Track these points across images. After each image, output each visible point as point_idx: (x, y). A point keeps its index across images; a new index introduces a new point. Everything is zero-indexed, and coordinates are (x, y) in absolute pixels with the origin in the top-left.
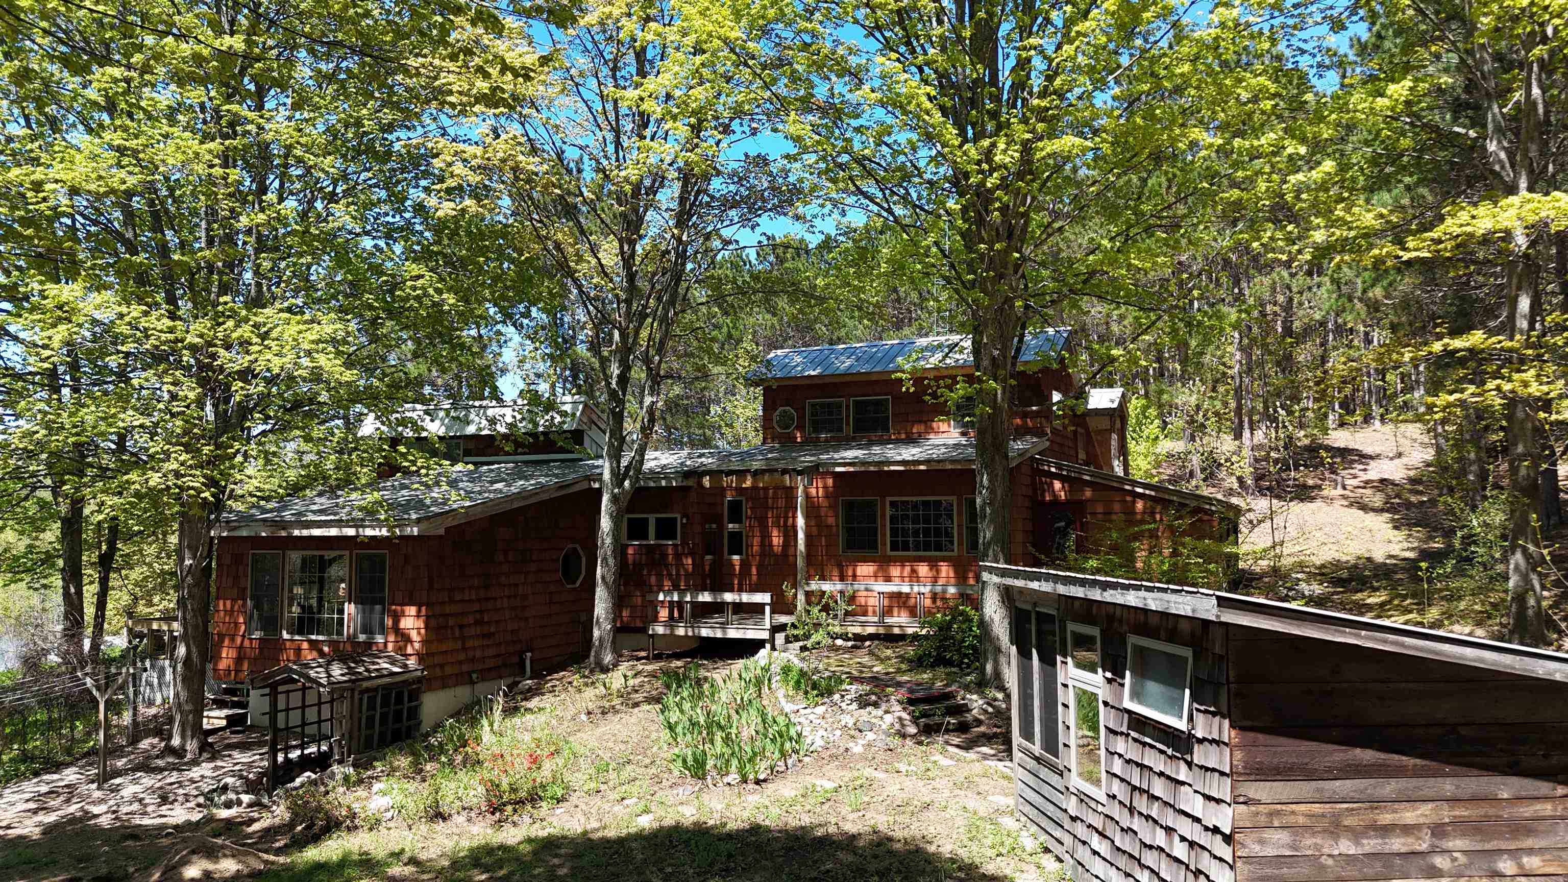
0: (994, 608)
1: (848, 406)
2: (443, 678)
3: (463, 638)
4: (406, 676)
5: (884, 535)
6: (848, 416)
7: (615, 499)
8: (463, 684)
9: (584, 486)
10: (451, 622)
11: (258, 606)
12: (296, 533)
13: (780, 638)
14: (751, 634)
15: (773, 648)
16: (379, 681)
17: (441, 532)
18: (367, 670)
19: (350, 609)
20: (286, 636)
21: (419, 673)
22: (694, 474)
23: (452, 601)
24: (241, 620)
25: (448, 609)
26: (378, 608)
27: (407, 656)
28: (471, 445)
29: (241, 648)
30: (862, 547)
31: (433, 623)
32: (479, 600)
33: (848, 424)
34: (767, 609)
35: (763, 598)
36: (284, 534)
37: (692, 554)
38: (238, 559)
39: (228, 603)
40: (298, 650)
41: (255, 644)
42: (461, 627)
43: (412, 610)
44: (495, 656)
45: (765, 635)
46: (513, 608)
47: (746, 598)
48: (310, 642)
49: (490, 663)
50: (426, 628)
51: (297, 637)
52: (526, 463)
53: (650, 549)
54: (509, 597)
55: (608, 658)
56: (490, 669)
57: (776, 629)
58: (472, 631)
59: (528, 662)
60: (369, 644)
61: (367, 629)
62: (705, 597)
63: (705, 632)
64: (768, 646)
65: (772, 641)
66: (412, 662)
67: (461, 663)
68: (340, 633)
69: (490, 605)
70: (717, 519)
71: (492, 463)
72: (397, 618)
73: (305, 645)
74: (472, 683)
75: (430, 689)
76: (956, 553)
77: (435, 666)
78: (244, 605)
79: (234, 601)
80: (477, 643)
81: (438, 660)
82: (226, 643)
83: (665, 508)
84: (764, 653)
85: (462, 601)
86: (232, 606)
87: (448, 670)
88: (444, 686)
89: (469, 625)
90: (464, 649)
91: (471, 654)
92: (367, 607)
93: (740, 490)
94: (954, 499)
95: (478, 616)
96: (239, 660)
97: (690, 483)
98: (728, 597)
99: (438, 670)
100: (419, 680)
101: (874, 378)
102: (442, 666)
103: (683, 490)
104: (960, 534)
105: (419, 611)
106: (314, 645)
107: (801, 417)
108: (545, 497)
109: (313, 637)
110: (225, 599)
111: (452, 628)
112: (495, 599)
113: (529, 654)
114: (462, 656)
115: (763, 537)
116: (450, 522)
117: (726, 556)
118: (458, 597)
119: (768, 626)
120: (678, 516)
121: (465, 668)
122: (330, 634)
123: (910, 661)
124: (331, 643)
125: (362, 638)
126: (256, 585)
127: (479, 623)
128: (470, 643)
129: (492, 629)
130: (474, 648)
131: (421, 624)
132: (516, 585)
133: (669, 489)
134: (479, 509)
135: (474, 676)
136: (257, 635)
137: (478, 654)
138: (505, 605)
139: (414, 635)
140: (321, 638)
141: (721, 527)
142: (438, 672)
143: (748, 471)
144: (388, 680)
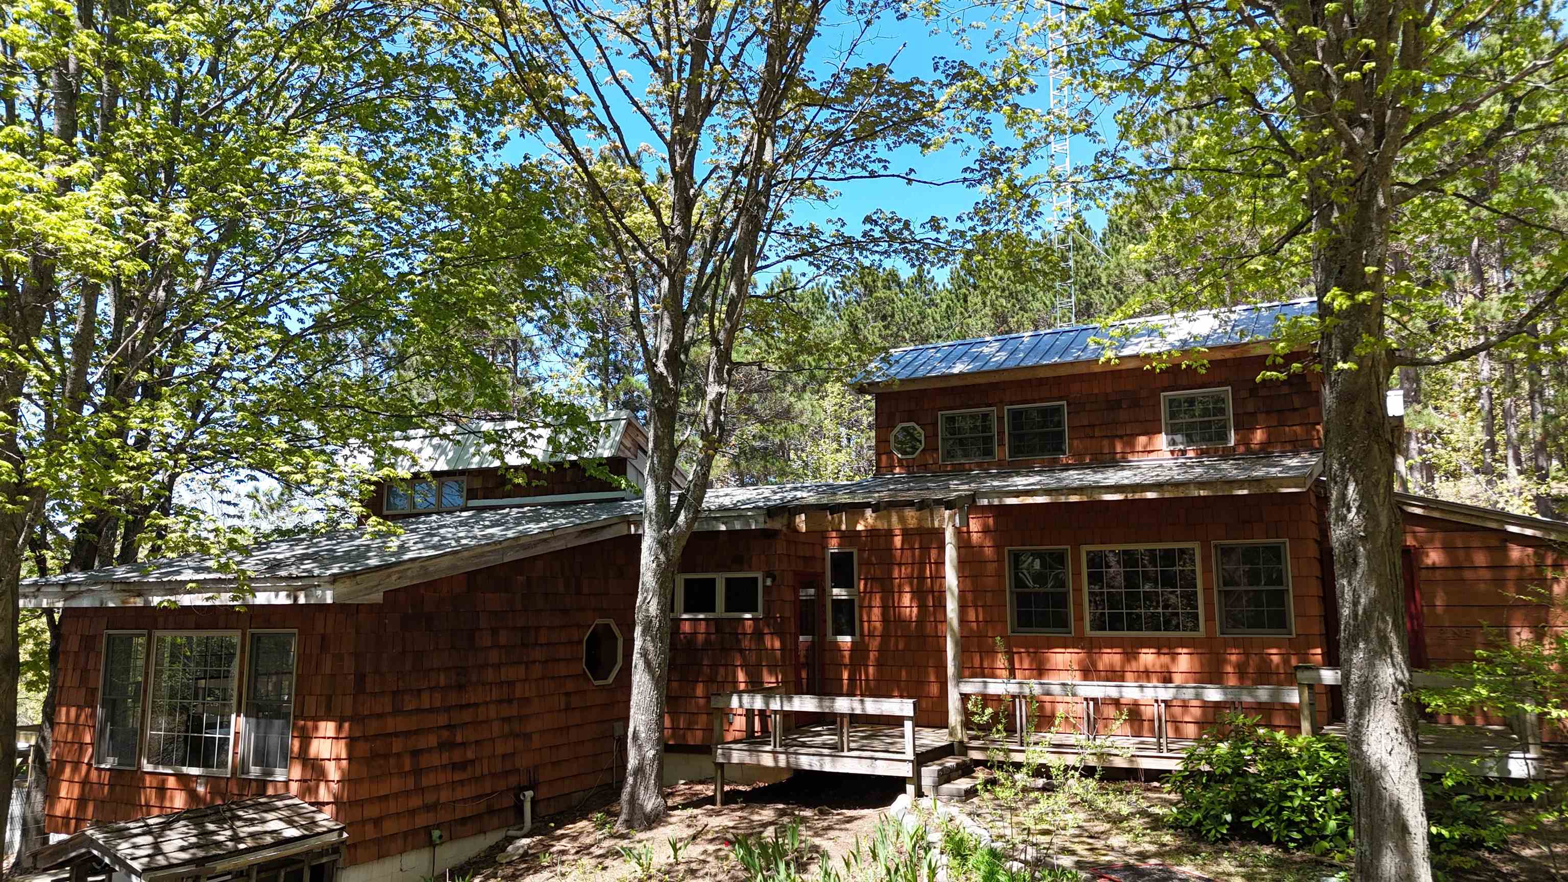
0: (1387, 744)
1: (1001, 419)
2: (378, 841)
3: (417, 772)
4: (314, 842)
5: (1079, 605)
6: (1001, 433)
7: (663, 544)
8: (414, 848)
9: (621, 530)
10: (397, 746)
11: (111, 717)
12: (155, 601)
13: (929, 773)
14: (883, 769)
15: (919, 794)
16: (252, 858)
17: (377, 597)
18: (236, 838)
19: (238, 723)
20: (148, 767)
21: (334, 837)
22: (786, 510)
23: (397, 712)
24: (88, 739)
25: (391, 724)
26: (278, 723)
27: (319, 805)
28: (477, 484)
29: (85, 782)
30: (1044, 623)
31: (363, 748)
32: (448, 709)
33: (1002, 444)
34: (908, 725)
35: (902, 707)
36: (139, 602)
37: (779, 633)
38: (89, 643)
39: (73, 711)
40: (162, 790)
41: (106, 777)
42: (416, 754)
43: (328, 728)
44: (473, 799)
45: (906, 770)
46: (507, 720)
47: (873, 706)
48: (180, 777)
49: (469, 810)
50: (349, 759)
51: (161, 770)
52: (546, 505)
53: (718, 623)
54: (500, 702)
55: (650, 802)
56: (464, 821)
57: (922, 759)
58: (435, 760)
59: (527, 807)
60: (262, 784)
61: (262, 757)
62: (806, 704)
63: (807, 762)
64: (910, 788)
65: (917, 778)
66: (325, 818)
67: (413, 812)
68: (223, 764)
69: (467, 716)
70: (815, 580)
71: (503, 507)
72: (306, 740)
73: (171, 782)
74: (432, 845)
75: (354, 862)
76: (1202, 632)
77: (364, 822)
78: (93, 715)
79: (80, 708)
80: (442, 779)
81: (372, 811)
82: (68, 770)
83: (739, 562)
84: (904, 801)
85: (419, 711)
86: (78, 717)
87: (390, 827)
88: (381, 856)
89: (430, 750)
90: (420, 790)
91: (430, 798)
92: (263, 722)
93: (850, 536)
94: (1196, 546)
95: (445, 734)
96: (81, 802)
97: (777, 524)
98: (842, 705)
99: (369, 828)
100: (335, 849)
101: (1042, 374)
102: (377, 822)
103: (767, 534)
104: (1208, 604)
105: (339, 729)
106: (184, 780)
107: (931, 437)
108: (559, 545)
109: (187, 770)
110: (69, 706)
111: (398, 755)
112: (476, 705)
113: (529, 794)
114: (415, 802)
115: (885, 608)
116: (394, 582)
117: (830, 637)
118: (410, 704)
119: (910, 755)
120: (759, 575)
121: (421, 821)
122: (207, 765)
123: (1176, 826)
124: (208, 779)
125: (255, 771)
126: (109, 685)
127: (446, 745)
128: (428, 780)
129: (470, 755)
130: (437, 787)
131: (341, 749)
132: (511, 684)
133: (746, 534)
134: (446, 562)
135: (436, 833)
136: (109, 763)
137: (445, 796)
138: (493, 714)
139: (333, 772)
140: (194, 771)
141: (822, 592)
142: (370, 832)
143: (868, 505)
144: (270, 854)
